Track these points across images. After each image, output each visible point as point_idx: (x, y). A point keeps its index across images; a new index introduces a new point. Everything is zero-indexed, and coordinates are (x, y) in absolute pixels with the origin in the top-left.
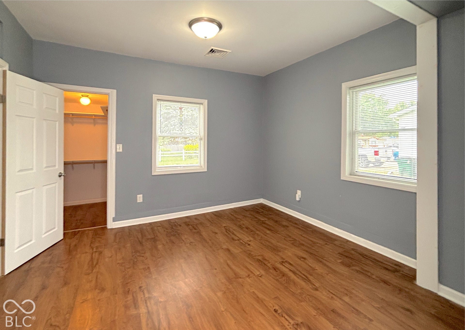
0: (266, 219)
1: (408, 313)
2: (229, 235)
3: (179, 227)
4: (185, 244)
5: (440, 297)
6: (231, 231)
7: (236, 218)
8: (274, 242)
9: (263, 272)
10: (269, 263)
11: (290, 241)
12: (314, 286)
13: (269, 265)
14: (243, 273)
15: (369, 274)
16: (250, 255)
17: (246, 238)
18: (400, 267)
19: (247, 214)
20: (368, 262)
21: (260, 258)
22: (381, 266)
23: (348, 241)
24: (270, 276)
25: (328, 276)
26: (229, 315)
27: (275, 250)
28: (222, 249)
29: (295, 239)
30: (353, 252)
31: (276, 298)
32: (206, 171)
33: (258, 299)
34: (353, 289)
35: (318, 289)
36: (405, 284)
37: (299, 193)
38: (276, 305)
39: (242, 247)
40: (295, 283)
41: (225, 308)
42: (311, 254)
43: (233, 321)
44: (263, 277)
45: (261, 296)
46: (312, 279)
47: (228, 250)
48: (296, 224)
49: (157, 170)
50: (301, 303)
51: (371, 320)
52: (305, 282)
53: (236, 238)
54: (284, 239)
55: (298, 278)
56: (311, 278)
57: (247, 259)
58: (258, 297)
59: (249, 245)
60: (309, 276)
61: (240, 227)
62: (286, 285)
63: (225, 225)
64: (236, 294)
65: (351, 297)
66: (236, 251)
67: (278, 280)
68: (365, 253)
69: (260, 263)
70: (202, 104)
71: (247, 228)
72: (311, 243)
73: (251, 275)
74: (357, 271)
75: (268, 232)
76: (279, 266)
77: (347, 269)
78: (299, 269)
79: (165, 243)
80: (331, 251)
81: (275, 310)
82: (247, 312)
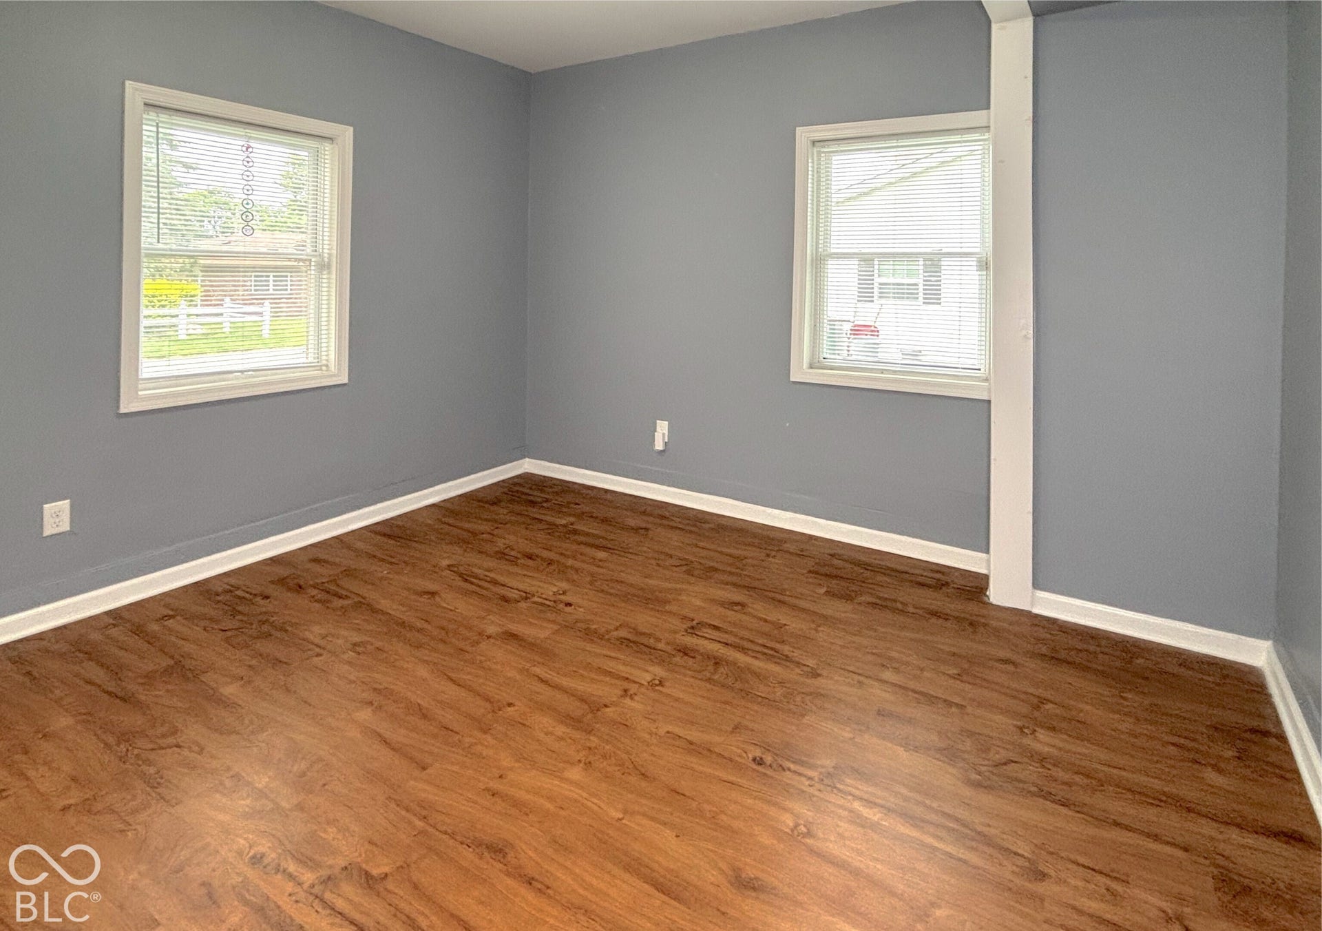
0: (572, 519)
1: (1011, 668)
2: (484, 592)
3: (262, 602)
4: (333, 653)
5: (1037, 616)
6: (481, 577)
7: (474, 534)
8: (635, 579)
9: (659, 671)
10: (658, 640)
11: (676, 566)
12: (805, 669)
13: (661, 646)
14: (603, 690)
15: (899, 606)
16: (590, 634)
17: (548, 588)
18: (943, 573)
19: (502, 512)
20: (880, 578)
21: (623, 633)
22: (912, 581)
23: (811, 537)
24: (685, 675)
25: (821, 634)
26: (645, 822)
27: (652, 600)
28: (489, 637)
29: (685, 559)
30: (836, 562)
31: (736, 728)
32: (346, 380)
33: (692, 748)
34: (888, 649)
35: (818, 671)
36: (972, 607)
37: (662, 428)
38: (752, 748)
39: (549, 615)
40: (757, 675)
41: (620, 806)
42: (748, 588)
43: (669, 834)
44: (667, 684)
45: (694, 735)
46: (789, 651)
47: (511, 636)
48: (663, 517)
49: (140, 393)
50: (805, 721)
51: (962, 707)
52: (779, 663)
53: (513, 595)
54: (658, 565)
55: (756, 658)
56: (786, 649)
57: (589, 647)
58: (691, 743)
59: (568, 604)
60: (778, 646)
61: (501, 555)
62: (738, 685)
63: (445, 563)
64: (625, 756)
65: (896, 670)
66: (539, 631)
67: (710, 679)
68: (863, 558)
69: (635, 648)
70: (331, 139)
71: (530, 557)
72: (731, 560)
73: (633, 688)
74: (874, 605)
75: (601, 555)
76: (690, 641)
77: (848, 607)
78: (746, 634)
79: (242, 671)
80: (789, 570)
81: (754, 760)
82: (687, 794)
